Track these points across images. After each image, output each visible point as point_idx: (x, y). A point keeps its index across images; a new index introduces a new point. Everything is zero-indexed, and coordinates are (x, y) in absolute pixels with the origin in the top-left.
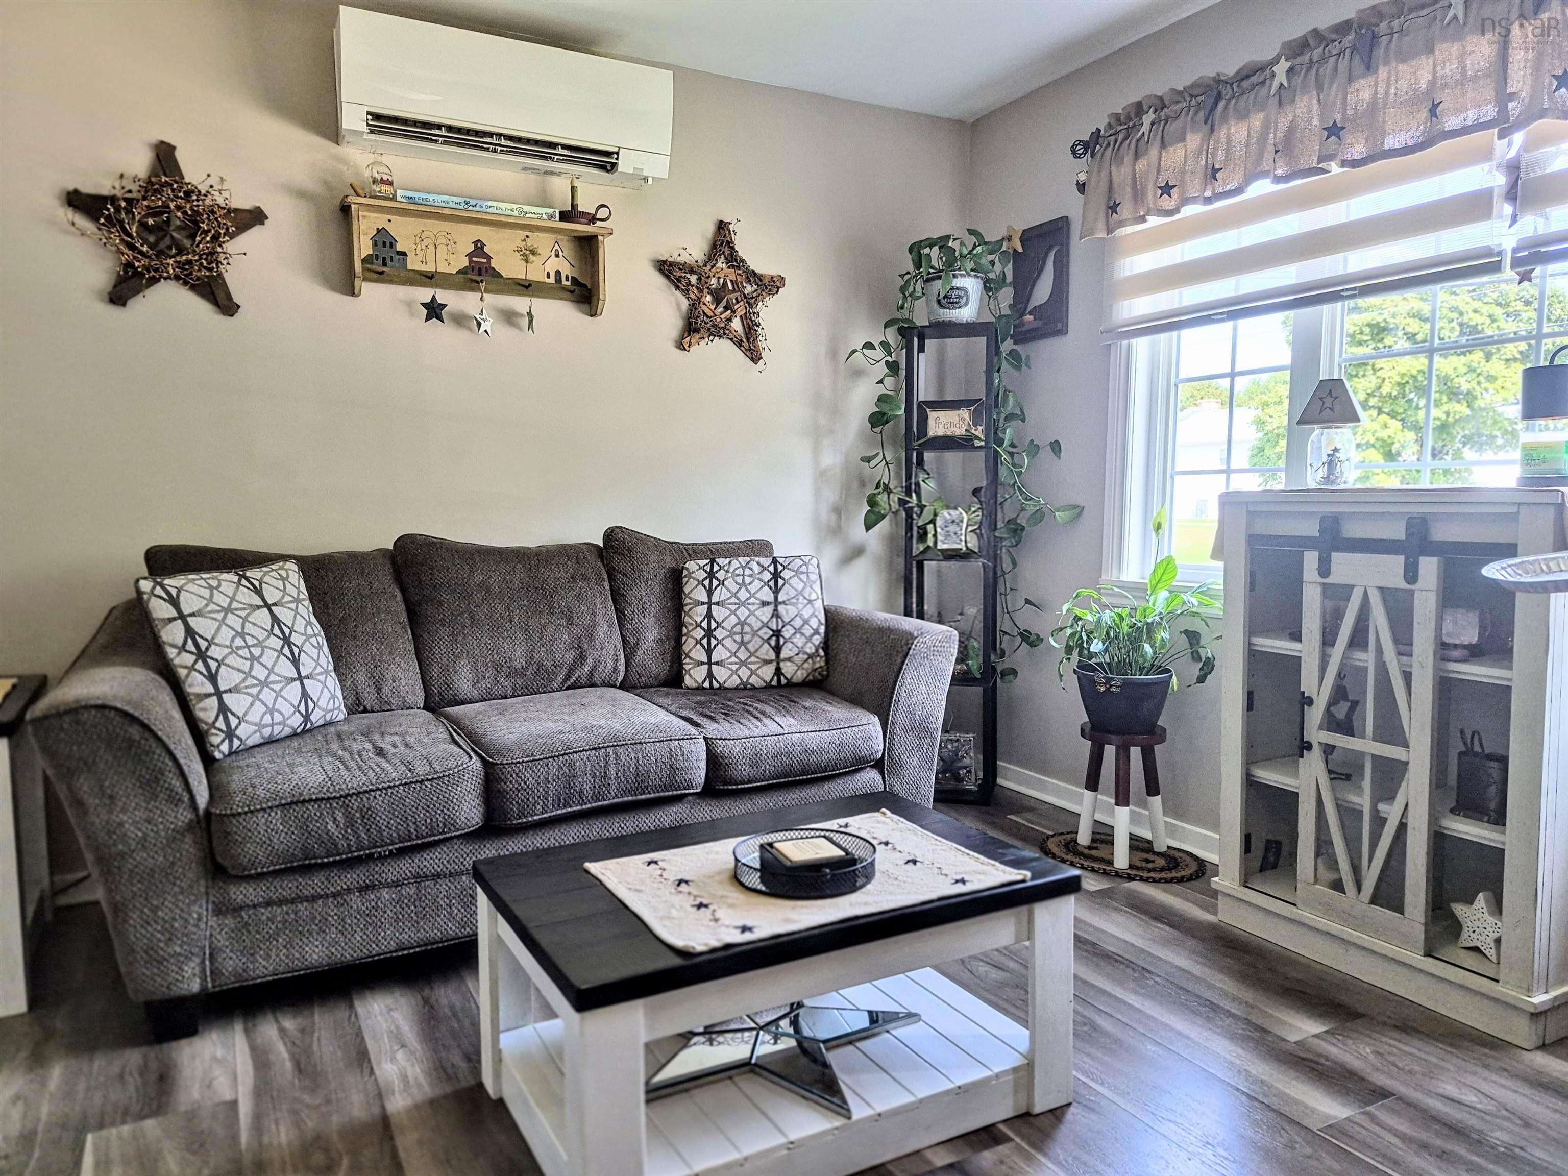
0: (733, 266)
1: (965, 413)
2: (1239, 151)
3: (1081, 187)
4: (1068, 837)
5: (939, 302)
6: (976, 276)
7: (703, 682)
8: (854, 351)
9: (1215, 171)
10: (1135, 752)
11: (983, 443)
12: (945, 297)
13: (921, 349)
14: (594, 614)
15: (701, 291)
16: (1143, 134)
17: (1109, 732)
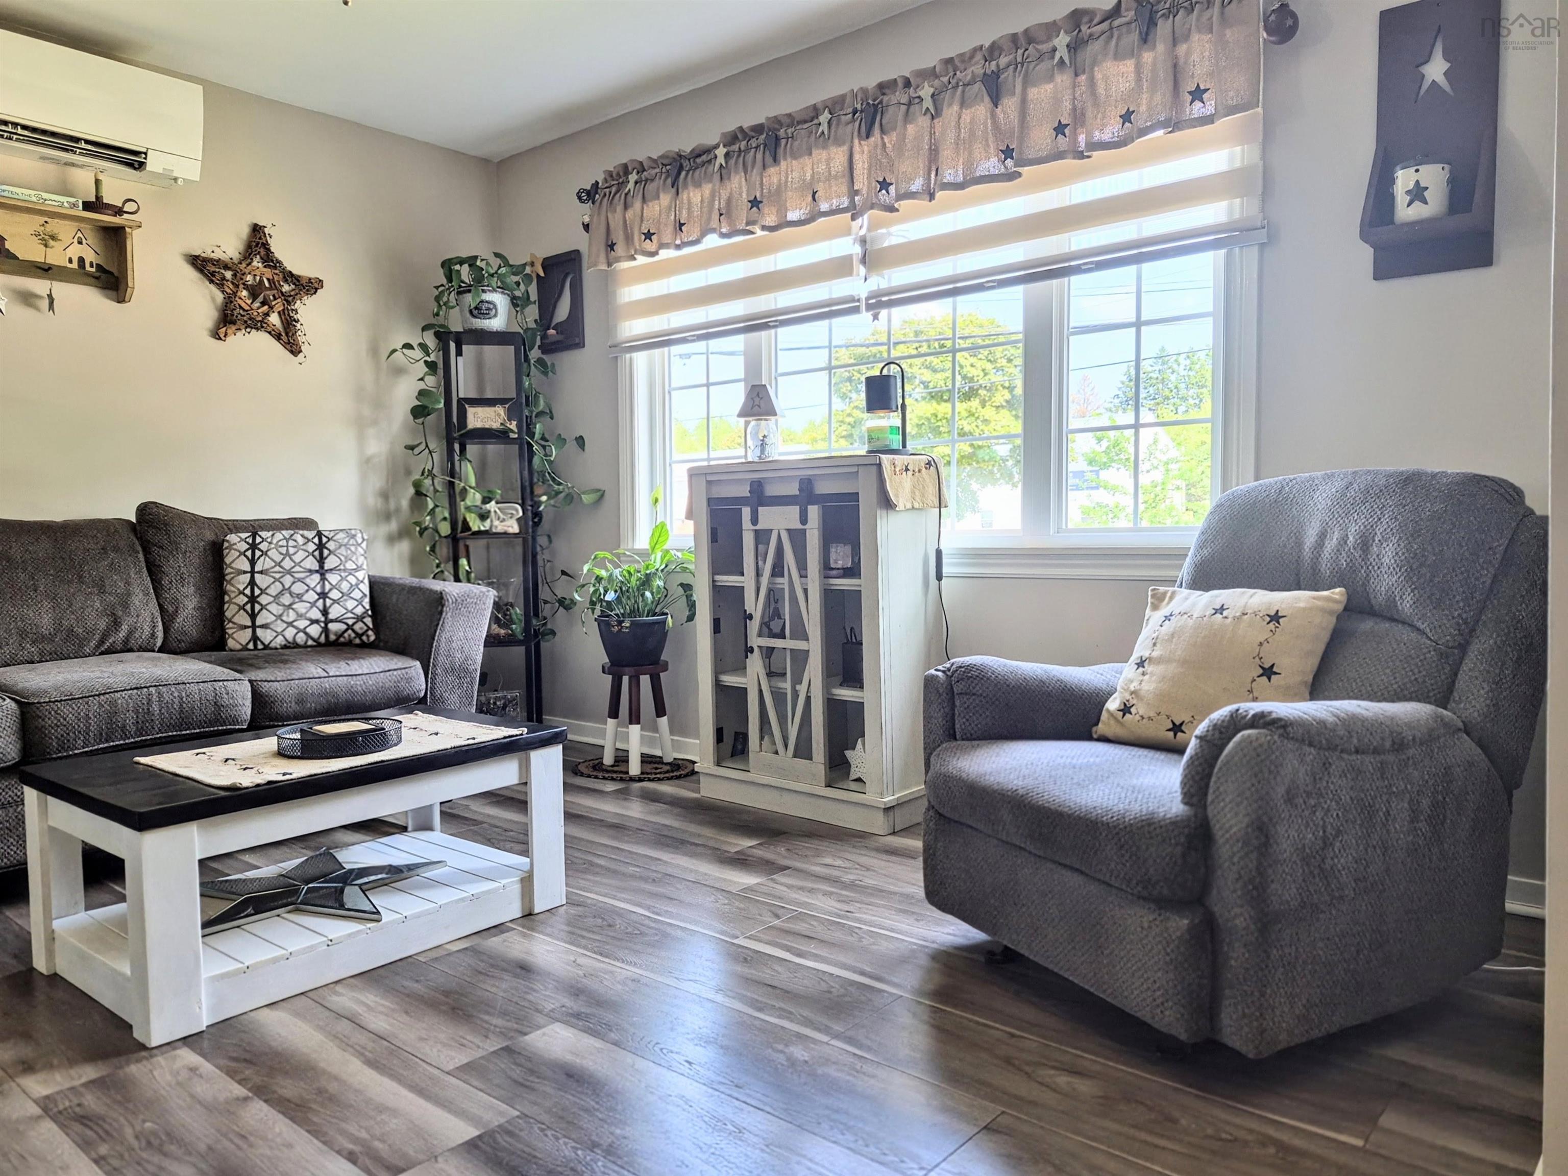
0: (269, 267)
1: (500, 410)
2: (696, 211)
3: (586, 227)
4: (597, 762)
5: (471, 312)
6: (502, 293)
7: (247, 644)
8: (394, 351)
9: (681, 225)
10: (645, 680)
11: (516, 436)
12: (476, 308)
13: (459, 353)
14: (128, 583)
15: (237, 286)
16: (629, 190)
17: (623, 666)
